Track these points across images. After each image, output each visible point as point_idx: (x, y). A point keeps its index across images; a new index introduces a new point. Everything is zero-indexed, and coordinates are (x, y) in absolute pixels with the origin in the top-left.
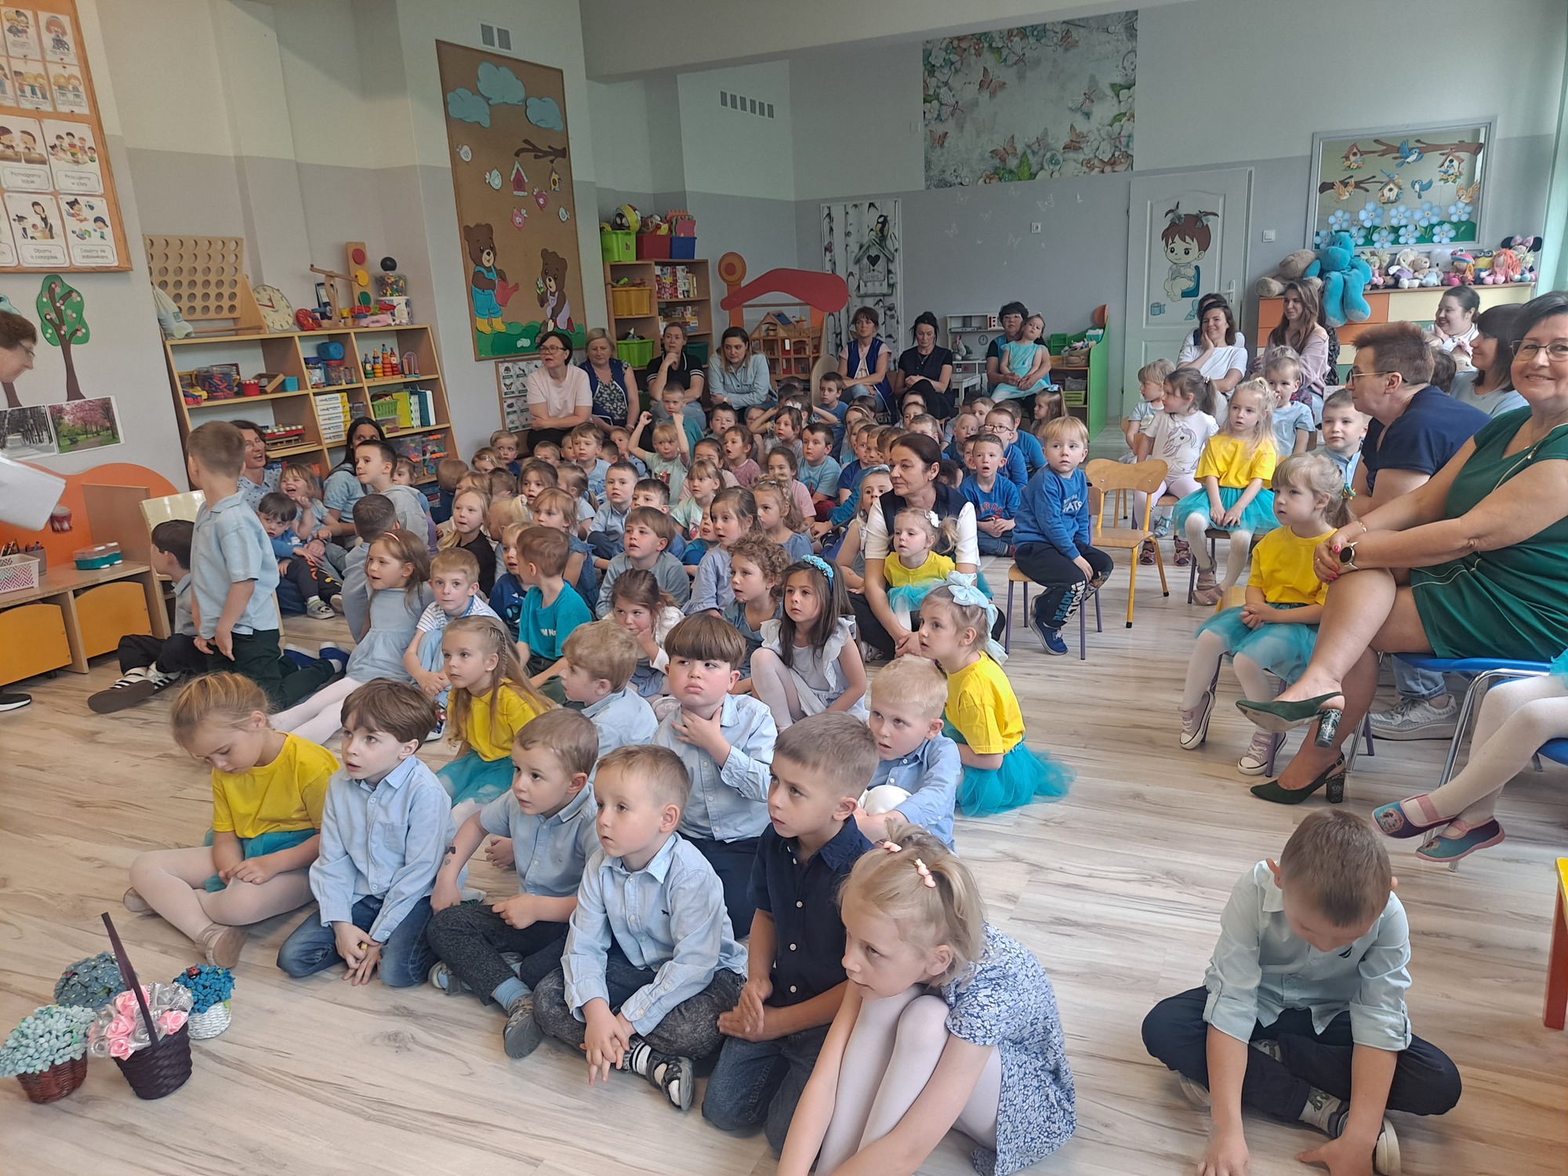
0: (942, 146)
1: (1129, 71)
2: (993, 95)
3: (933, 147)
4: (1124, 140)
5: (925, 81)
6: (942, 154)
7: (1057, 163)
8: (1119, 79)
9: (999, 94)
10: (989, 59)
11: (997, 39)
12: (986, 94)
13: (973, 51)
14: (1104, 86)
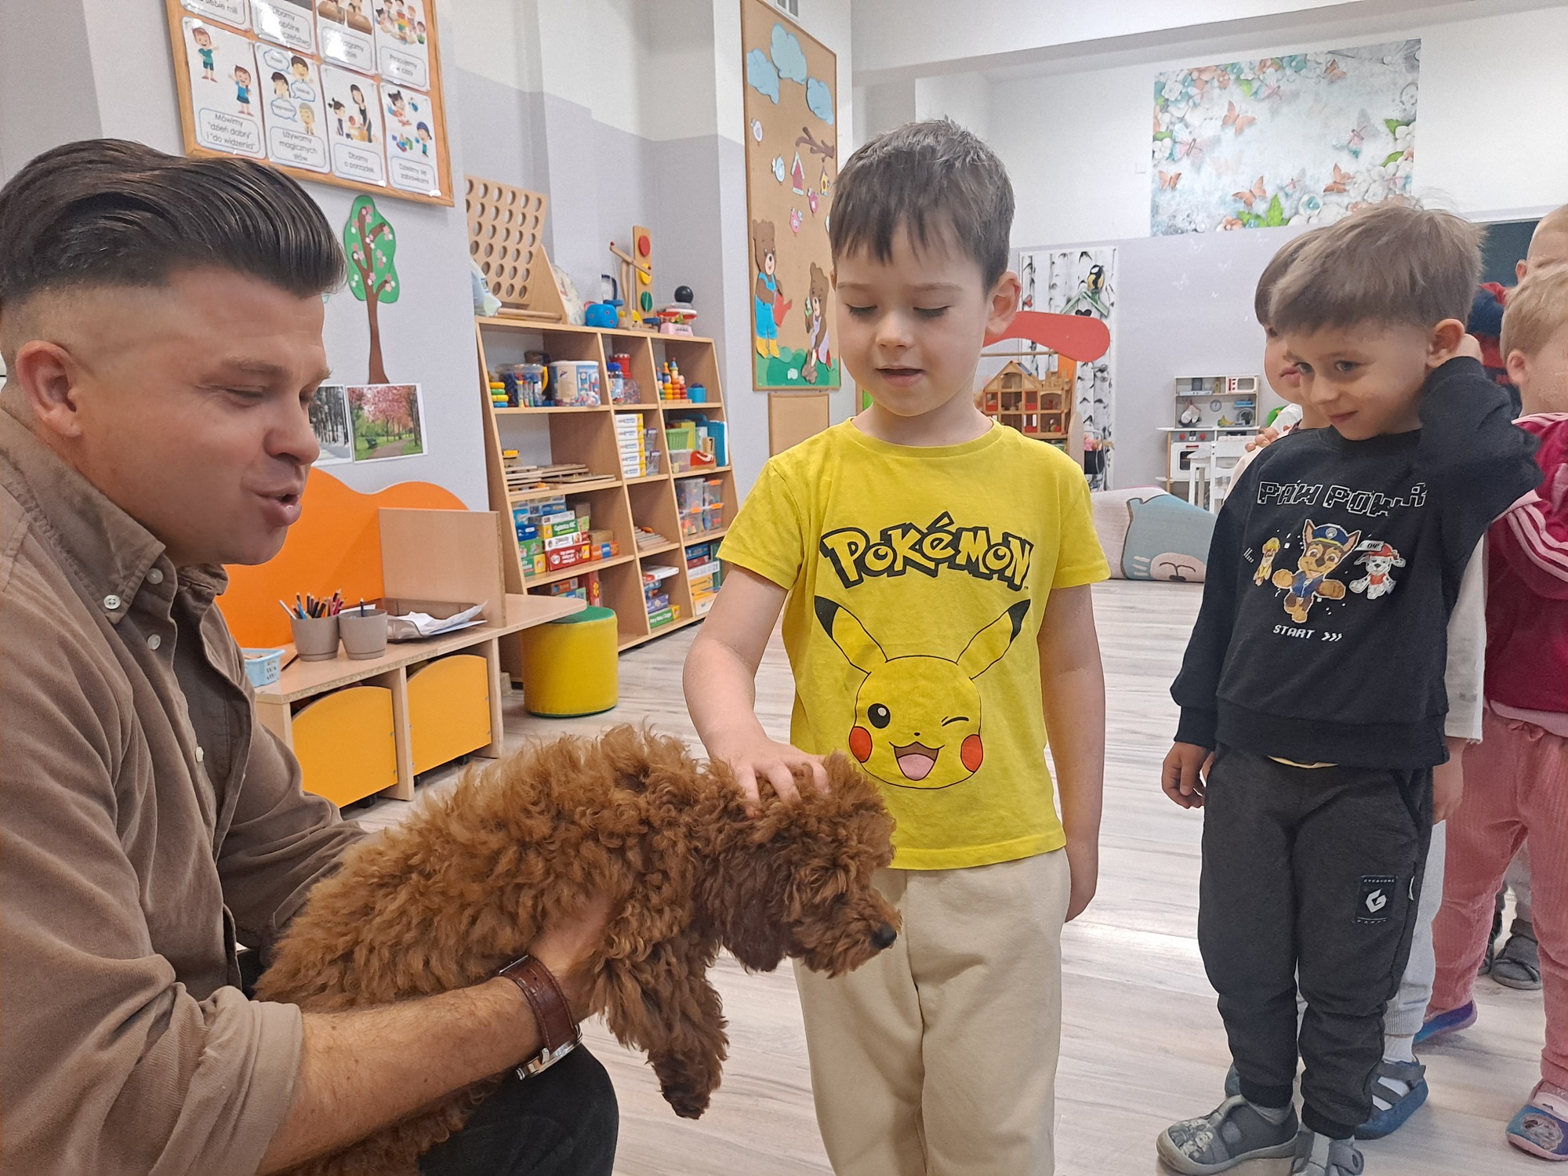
0: (1174, 188)
1: (1408, 106)
2: (1239, 131)
3: (1162, 189)
4: (1400, 182)
5: (1156, 117)
6: (1173, 197)
7: (1316, 206)
8: (1396, 115)
9: (1247, 131)
10: (1236, 94)
11: (1247, 70)
12: (1230, 131)
13: (1216, 83)
14: (1378, 121)
